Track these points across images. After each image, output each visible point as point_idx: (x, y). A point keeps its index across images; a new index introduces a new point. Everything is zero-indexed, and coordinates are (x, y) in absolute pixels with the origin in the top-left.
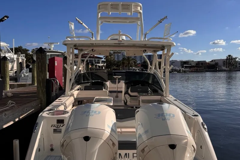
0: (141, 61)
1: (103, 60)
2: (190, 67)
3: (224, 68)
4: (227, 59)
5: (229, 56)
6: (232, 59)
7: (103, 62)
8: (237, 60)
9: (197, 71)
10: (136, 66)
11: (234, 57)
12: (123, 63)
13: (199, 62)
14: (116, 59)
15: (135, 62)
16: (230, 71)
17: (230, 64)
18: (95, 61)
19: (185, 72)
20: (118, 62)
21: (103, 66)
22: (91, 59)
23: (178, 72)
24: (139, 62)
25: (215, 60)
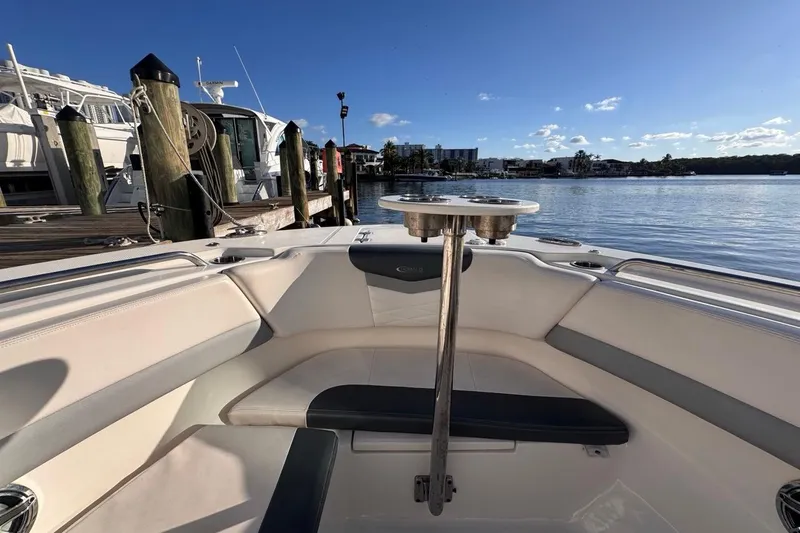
0: (439, 159)
1: (379, 156)
2: (517, 170)
3: (571, 172)
4: (576, 158)
5: (581, 152)
6: (584, 157)
7: (379, 160)
8: (592, 158)
9: (528, 177)
10: (432, 167)
11: (588, 154)
12: (413, 161)
13: (531, 161)
14: (400, 154)
15: (431, 161)
16: (579, 177)
17: (580, 164)
18: (366, 157)
19: (510, 177)
20: (406, 159)
21: (379, 166)
22: (360, 154)
23: (500, 178)
24: (436, 161)
25: (556, 159)
